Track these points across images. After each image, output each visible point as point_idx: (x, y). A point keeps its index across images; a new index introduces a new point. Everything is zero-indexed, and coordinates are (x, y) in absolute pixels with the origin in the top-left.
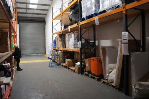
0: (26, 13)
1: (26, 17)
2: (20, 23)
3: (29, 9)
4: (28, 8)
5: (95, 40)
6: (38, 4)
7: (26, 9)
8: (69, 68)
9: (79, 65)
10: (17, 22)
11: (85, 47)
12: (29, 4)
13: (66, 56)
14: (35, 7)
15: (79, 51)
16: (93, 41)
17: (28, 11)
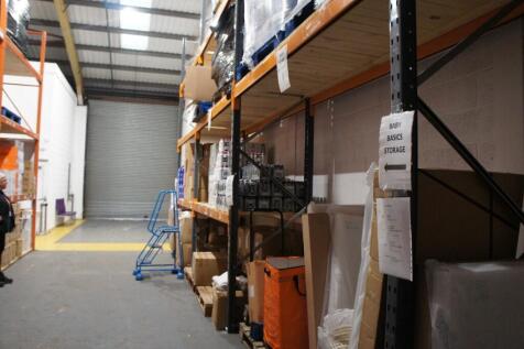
0: (111, 67)
1: (112, 81)
2: (91, 102)
3: (119, 50)
4: (117, 46)
5: (309, 174)
6: (152, 34)
7: (109, 49)
8: (198, 294)
9: (224, 287)
10: (80, 97)
11: (257, 205)
12: (118, 30)
13: (210, 239)
14: (142, 43)
15: (227, 221)
16: (301, 179)
17: (119, 59)
